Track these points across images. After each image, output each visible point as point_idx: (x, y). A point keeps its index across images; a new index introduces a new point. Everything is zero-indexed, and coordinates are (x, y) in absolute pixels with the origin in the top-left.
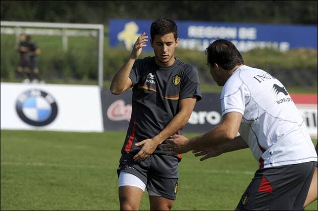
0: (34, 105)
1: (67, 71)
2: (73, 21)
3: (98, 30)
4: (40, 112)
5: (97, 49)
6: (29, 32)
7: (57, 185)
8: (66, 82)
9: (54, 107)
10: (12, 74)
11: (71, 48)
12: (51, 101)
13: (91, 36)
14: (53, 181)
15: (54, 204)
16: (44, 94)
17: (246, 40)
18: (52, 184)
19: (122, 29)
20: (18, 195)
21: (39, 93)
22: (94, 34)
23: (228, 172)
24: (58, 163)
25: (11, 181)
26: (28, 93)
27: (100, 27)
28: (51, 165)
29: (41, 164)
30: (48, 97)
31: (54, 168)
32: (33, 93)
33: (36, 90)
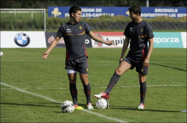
0: (21, 39)
1: (33, 26)
2: (35, 8)
3: (44, 11)
4: (23, 41)
5: (44, 18)
6: (19, 12)
7: (30, 68)
8: (33, 30)
9: (28, 39)
10: (13, 28)
11: (34, 18)
12: (27, 37)
13: (41, 13)
14: (28, 66)
15: (29, 75)
16: (25, 35)
17: (98, 13)
18: (27, 68)
19: (53, 10)
20: (15, 72)
21: (23, 34)
22: (42, 12)
23: (92, 61)
24: (30, 60)
25: (13, 67)
26: (19, 34)
27: (44, 9)
28: (27, 61)
29: (24, 61)
30: (26, 36)
31: (28, 62)
32: (21, 34)
33: (21, 33)
